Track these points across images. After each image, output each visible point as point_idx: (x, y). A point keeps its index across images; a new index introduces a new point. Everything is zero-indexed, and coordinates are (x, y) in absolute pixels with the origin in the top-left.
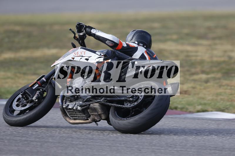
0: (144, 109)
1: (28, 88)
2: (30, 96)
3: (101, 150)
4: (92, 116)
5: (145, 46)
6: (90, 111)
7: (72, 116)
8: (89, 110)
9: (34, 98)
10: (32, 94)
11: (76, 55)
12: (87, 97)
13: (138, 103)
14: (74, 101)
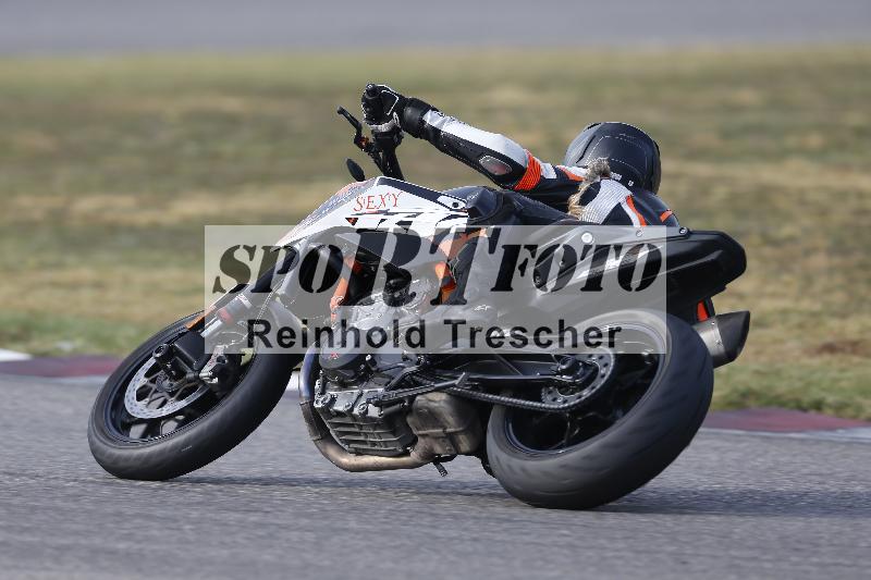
0: (619, 413)
1: (184, 334)
2: (190, 364)
3: (540, 563)
4: (421, 442)
5: (631, 184)
6: (413, 423)
7: (348, 442)
9: (206, 372)
10: (197, 359)
11: (365, 206)
12: (403, 367)
13: (594, 391)
14: (355, 383)
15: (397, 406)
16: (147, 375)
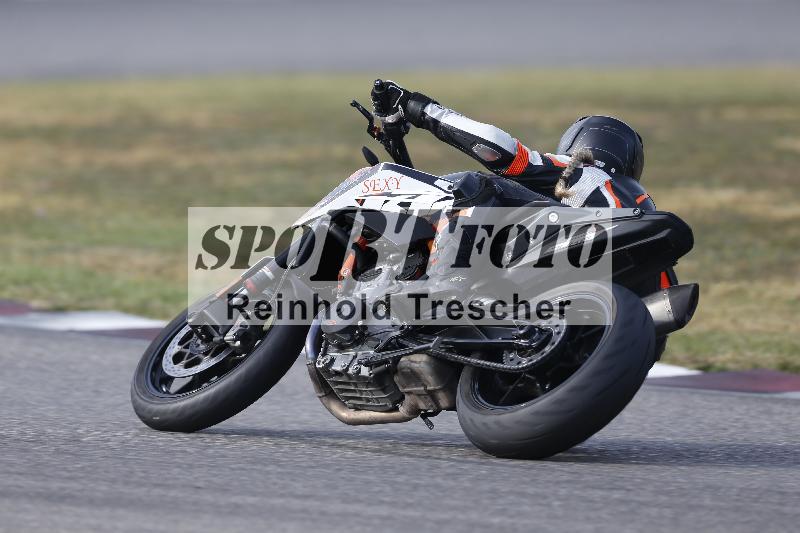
4: (407, 398)
5: (613, 170)
6: (399, 382)
7: (348, 399)
8: (396, 379)
9: (230, 336)
12: (391, 332)
13: (543, 356)
14: (351, 346)
15: (382, 367)
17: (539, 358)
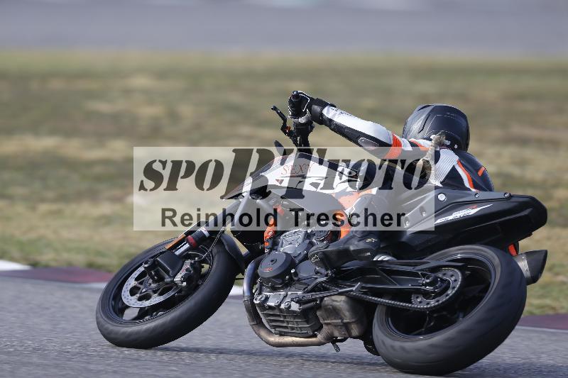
0: (461, 315)
1: (163, 252)
2: (167, 272)
4: (325, 328)
5: (456, 147)
6: (321, 315)
7: (275, 327)
8: (318, 313)
9: (178, 278)
10: (173, 268)
12: (316, 278)
13: (448, 297)
14: (282, 288)
15: (312, 304)
16: (137, 279)
17: (444, 300)
